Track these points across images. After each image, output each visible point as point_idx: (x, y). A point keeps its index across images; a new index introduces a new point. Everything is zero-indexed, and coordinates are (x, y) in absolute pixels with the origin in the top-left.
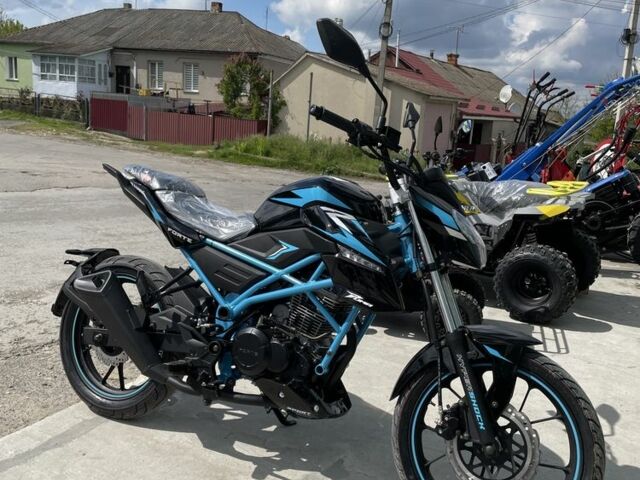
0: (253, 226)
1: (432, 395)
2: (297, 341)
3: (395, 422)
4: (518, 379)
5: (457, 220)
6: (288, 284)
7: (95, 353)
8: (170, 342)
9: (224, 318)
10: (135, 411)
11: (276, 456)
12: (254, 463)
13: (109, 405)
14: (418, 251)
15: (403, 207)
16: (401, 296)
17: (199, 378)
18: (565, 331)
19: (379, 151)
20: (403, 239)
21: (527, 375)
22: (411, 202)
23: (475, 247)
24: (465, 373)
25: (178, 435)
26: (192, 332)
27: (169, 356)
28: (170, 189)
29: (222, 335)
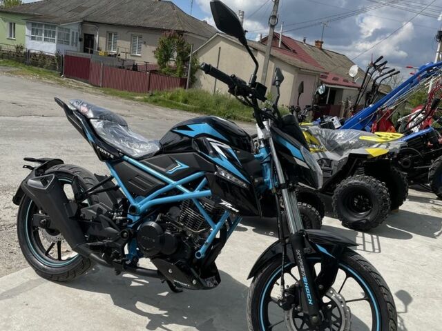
0: (159, 149)
1: (277, 278)
2: (184, 233)
3: (250, 294)
4: (339, 270)
5: (303, 153)
6: (181, 192)
7: (42, 233)
8: (94, 228)
9: (133, 214)
10: (67, 276)
11: (165, 314)
12: (149, 318)
13: (48, 271)
14: (275, 173)
15: (266, 141)
16: (259, 206)
17: (112, 255)
18: (380, 237)
19: (249, 100)
20: (265, 165)
21: (346, 268)
22: (271, 139)
23: (315, 173)
24: (302, 263)
25: (97, 294)
26: (109, 223)
27: (93, 238)
28: (101, 119)
29: (131, 226)
